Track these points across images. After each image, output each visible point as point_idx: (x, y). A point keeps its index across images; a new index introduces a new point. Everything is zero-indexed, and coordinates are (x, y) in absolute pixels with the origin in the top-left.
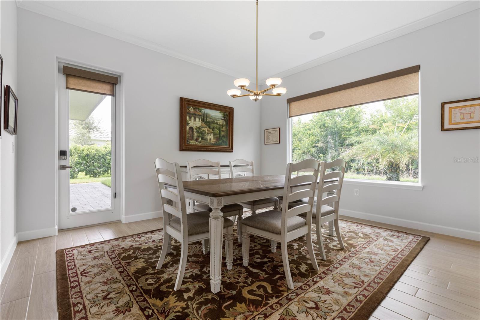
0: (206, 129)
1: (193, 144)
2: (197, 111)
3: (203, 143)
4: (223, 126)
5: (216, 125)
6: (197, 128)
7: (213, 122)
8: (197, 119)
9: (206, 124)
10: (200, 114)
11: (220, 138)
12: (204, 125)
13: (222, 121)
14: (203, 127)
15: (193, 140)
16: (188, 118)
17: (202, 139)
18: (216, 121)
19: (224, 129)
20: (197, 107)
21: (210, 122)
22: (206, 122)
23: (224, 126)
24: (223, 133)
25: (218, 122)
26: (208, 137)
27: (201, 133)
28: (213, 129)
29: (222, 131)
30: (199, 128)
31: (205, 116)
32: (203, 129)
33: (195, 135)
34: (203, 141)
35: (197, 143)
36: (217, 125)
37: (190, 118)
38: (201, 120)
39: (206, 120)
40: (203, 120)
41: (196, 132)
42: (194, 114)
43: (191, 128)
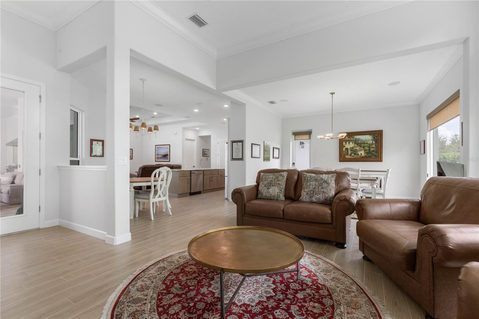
0: (358, 148)
1: (348, 158)
2: (351, 138)
3: (355, 156)
4: (372, 144)
5: (366, 145)
6: (351, 148)
7: (364, 143)
8: (351, 143)
9: (358, 145)
10: (353, 139)
11: (369, 152)
12: (356, 145)
13: (372, 141)
14: (355, 147)
15: (348, 155)
16: (344, 143)
17: (354, 154)
18: (366, 142)
19: (373, 146)
20: (351, 136)
21: (360, 144)
22: (357, 144)
23: (374, 144)
24: (372, 149)
25: (368, 142)
26: (359, 153)
27: (354, 151)
28: (364, 147)
29: (372, 148)
30: (353, 148)
31: (357, 140)
32: (355, 148)
33: (350, 152)
34: (355, 155)
35: (350, 157)
36: (367, 145)
37: (346, 143)
38: (353, 143)
39: (358, 142)
40: (355, 143)
41: (350, 151)
42: (349, 140)
43: (347, 149)
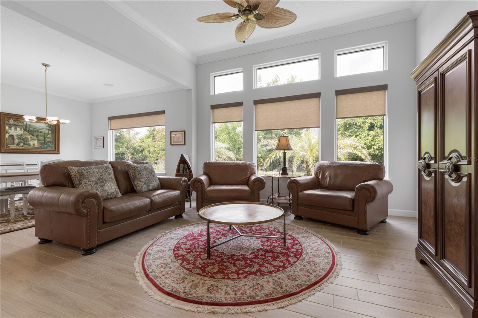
0: (29, 137)
1: (13, 148)
2: (18, 123)
3: (25, 147)
4: (48, 134)
5: (40, 134)
6: (18, 136)
7: (38, 131)
8: (18, 129)
9: (29, 133)
10: (22, 124)
11: (45, 143)
12: (26, 133)
13: (47, 130)
14: (25, 135)
15: (14, 144)
16: (7, 128)
17: (24, 144)
18: (40, 131)
19: (49, 136)
20: (18, 120)
21: (33, 131)
22: (29, 131)
23: (50, 134)
24: (48, 140)
25: (43, 131)
26: (31, 143)
27: (23, 139)
28: (37, 136)
29: (47, 138)
30: (21, 135)
31: (28, 126)
32: (25, 136)
33: (16, 141)
34: (25, 145)
35: (18, 147)
36: (42, 134)
37: (10, 128)
38: (22, 129)
39: (29, 129)
40: (25, 130)
41: (17, 139)
42: (15, 125)
43: (12, 136)
